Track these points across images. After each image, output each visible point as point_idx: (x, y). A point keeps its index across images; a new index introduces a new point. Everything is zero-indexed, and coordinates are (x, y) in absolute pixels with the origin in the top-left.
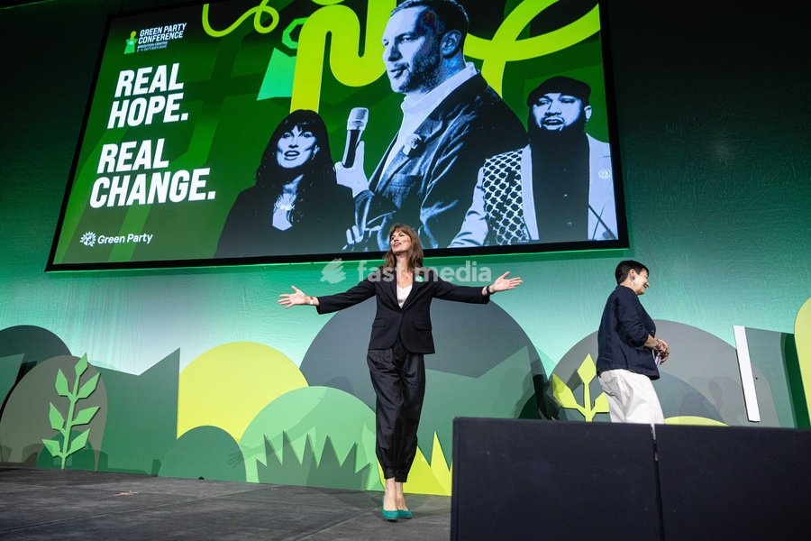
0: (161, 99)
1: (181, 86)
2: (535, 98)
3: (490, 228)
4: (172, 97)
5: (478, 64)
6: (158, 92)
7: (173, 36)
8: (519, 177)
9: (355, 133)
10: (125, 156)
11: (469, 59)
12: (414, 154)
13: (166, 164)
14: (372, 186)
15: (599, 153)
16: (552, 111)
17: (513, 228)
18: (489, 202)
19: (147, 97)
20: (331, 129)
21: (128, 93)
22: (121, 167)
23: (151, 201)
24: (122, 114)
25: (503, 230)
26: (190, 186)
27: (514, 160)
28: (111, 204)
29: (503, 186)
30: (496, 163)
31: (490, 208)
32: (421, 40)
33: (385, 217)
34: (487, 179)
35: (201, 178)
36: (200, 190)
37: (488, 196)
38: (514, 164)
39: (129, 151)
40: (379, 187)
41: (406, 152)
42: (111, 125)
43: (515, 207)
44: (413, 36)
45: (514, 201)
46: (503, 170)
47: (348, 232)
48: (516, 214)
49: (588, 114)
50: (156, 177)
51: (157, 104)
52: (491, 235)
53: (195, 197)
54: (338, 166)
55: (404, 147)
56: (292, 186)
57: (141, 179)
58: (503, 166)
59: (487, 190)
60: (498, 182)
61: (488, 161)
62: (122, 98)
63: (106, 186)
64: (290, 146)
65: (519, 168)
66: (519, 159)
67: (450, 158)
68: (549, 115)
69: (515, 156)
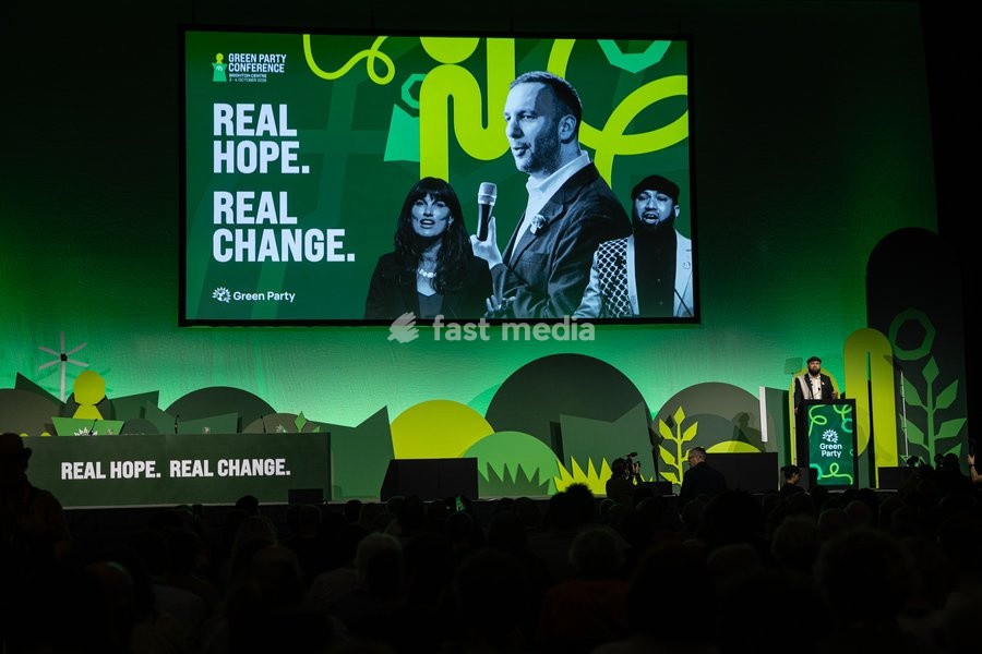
0: (273, 145)
1: (294, 133)
2: (637, 193)
3: (603, 304)
4: (286, 145)
5: (592, 153)
6: (266, 136)
7: (272, 68)
8: (625, 262)
9: (486, 208)
10: (244, 207)
11: (584, 147)
12: (539, 233)
13: (294, 220)
14: (506, 260)
15: (684, 246)
16: (651, 206)
17: (621, 304)
18: (602, 281)
19: (256, 140)
21: (230, 132)
22: (242, 220)
23: (285, 258)
24: (229, 156)
25: (613, 306)
26: (325, 246)
27: (621, 247)
28: (239, 258)
29: (613, 269)
30: (608, 248)
31: (603, 286)
32: (541, 120)
33: (521, 289)
34: (601, 261)
35: (337, 239)
36: (337, 251)
37: (601, 276)
38: (621, 250)
39: (247, 201)
40: (512, 261)
41: (533, 230)
42: (217, 169)
43: (622, 287)
44: (534, 115)
45: (621, 282)
46: (612, 255)
47: (488, 300)
48: (623, 292)
49: (677, 213)
50: (286, 233)
51: (270, 151)
52: (603, 308)
53: (332, 257)
54: (473, 239)
55: (530, 226)
56: (432, 253)
57: (268, 234)
58: (612, 251)
59: (601, 271)
60: (609, 265)
61: (601, 245)
62: (224, 138)
63: (229, 238)
64: (425, 214)
65: (625, 254)
66: (625, 246)
67: (571, 240)
68: (648, 209)
69: (622, 244)
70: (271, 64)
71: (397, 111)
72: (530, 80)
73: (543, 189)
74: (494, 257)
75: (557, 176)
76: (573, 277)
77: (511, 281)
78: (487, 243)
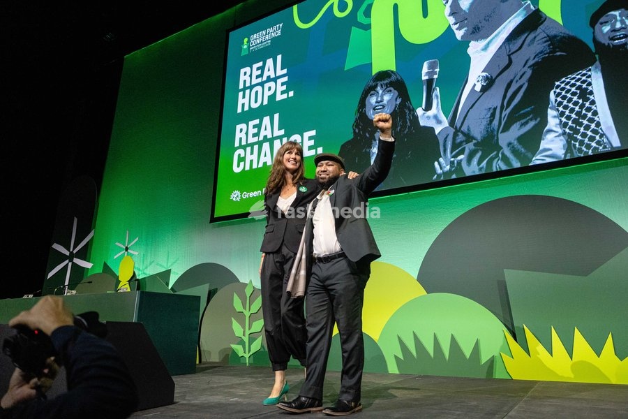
0: (272, 84)
1: (285, 71)
2: (597, 19)
3: (568, 143)
4: (280, 81)
6: (269, 79)
7: (273, 35)
8: (591, 93)
9: (430, 82)
10: (252, 131)
12: (484, 89)
13: (282, 132)
14: (452, 122)
16: (618, 26)
17: (592, 139)
18: (564, 119)
19: (262, 84)
21: (248, 84)
22: (251, 140)
24: (246, 101)
25: (582, 143)
27: (584, 78)
28: (247, 168)
29: (576, 103)
31: (565, 125)
33: (469, 147)
34: (559, 99)
35: (310, 138)
36: (310, 148)
37: (562, 114)
38: (584, 82)
39: (254, 127)
40: (458, 122)
41: (478, 88)
42: (239, 110)
43: (591, 120)
45: (590, 115)
46: (573, 89)
47: (436, 163)
48: (593, 126)
50: (277, 143)
51: (270, 89)
52: (569, 147)
53: (307, 153)
54: (419, 111)
55: (475, 85)
57: (266, 146)
58: (573, 85)
59: (561, 109)
60: (570, 100)
61: (557, 83)
62: (245, 88)
63: (242, 155)
64: (377, 102)
65: (590, 84)
66: (590, 76)
67: (521, 87)
68: (614, 31)
69: (584, 75)
70: (274, 31)
71: (354, 30)
73: (485, 48)
74: (439, 122)
75: (499, 33)
76: (527, 123)
77: (458, 141)
78: (434, 111)
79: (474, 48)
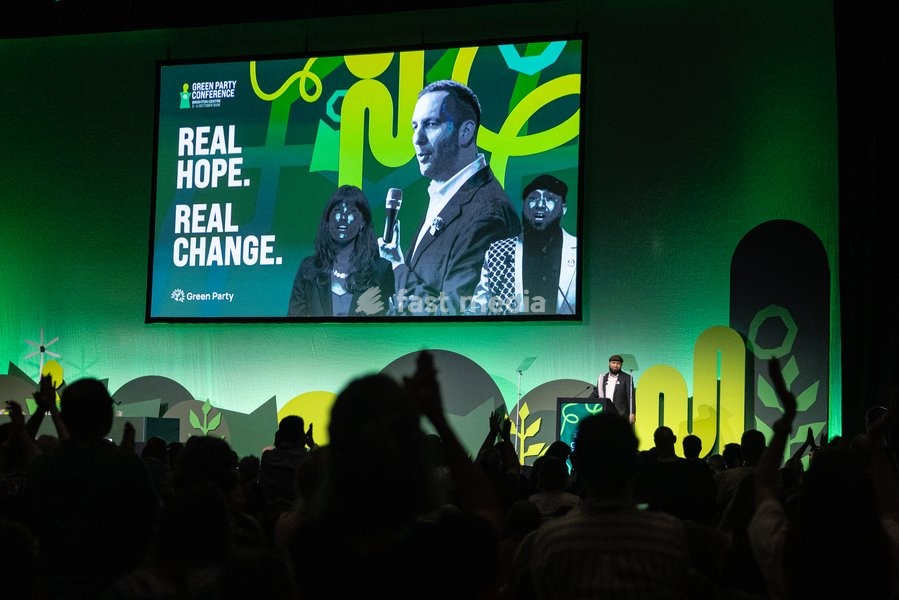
0: (222, 162)
1: (239, 150)
4: (233, 161)
5: (488, 155)
6: (218, 155)
7: (225, 94)
8: (513, 261)
9: (393, 211)
10: (198, 218)
11: (481, 150)
12: (437, 234)
13: (235, 229)
14: (407, 261)
15: (570, 243)
16: (541, 205)
18: (492, 280)
19: (210, 158)
20: (373, 207)
21: (190, 153)
22: (197, 229)
23: (227, 263)
24: (188, 174)
26: (258, 251)
27: (511, 246)
28: (192, 263)
29: (502, 268)
30: (498, 247)
31: (492, 285)
32: (444, 125)
33: (419, 288)
34: (491, 260)
35: (269, 244)
36: (269, 256)
37: (491, 275)
38: (510, 249)
39: (201, 212)
40: (412, 262)
41: (432, 232)
42: (180, 185)
44: (438, 122)
45: (509, 280)
46: (502, 254)
47: (390, 298)
48: (510, 290)
49: (565, 211)
50: (229, 240)
51: (220, 168)
53: (265, 261)
54: (381, 242)
55: (430, 228)
56: (345, 254)
57: (216, 241)
58: (503, 250)
59: (491, 270)
60: (498, 264)
61: (492, 245)
62: (186, 158)
63: (186, 246)
64: (341, 220)
65: (513, 253)
66: (514, 246)
67: (466, 240)
68: (537, 207)
69: (511, 243)
70: (225, 89)
71: (322, 125)
72: (437, 89)
73: (443, 192)
74: (397, 258)
75: (456, 178)
76: (466, 276)
77: (410, 281)
78: (391, 246)
79: (435, 187)
